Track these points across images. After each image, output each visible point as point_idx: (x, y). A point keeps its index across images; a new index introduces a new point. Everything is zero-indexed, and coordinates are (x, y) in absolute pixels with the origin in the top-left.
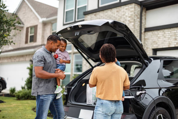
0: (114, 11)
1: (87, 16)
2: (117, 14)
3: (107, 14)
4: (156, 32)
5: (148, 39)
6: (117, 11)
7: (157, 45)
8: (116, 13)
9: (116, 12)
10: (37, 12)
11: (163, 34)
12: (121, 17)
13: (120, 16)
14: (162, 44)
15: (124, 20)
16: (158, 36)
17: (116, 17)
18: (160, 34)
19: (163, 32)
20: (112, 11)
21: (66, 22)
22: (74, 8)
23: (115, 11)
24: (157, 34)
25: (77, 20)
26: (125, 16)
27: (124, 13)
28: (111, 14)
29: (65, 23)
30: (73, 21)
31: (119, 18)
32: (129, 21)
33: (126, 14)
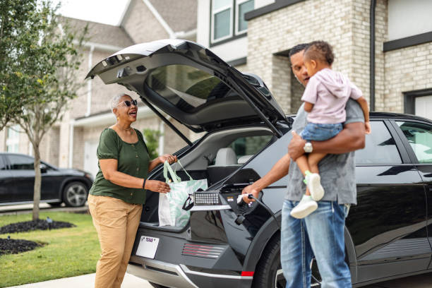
0: (309, 5)
1: (252, 21)
2: (315, 14)
3: (294, 14)
4: (409, 52)
5: (392, 69)
6: (316, 7)
7: (412, 83)
8: (313, 12)
9: (313, 8)
10: (164, 18)
11: (426, 56)
12: (324, 19)
13: (322, 17)
14: (423, 79)
15: (332, 27)
16: (416, 60)
17: (313, 20)
18: (419, 54)
19: (427, 49)
20: (305, 6)
21: (215, 38)
22: (231, 6)
23: (310, 7)
24: (412, 55)
25: (237, 33)
26: (332, 18)
27: (331, 10)
28: (304, 15)
29: (213, 41)
30: (230, 36)
31: (320, 22)
32: (341, 27)
33: (336, 13)
